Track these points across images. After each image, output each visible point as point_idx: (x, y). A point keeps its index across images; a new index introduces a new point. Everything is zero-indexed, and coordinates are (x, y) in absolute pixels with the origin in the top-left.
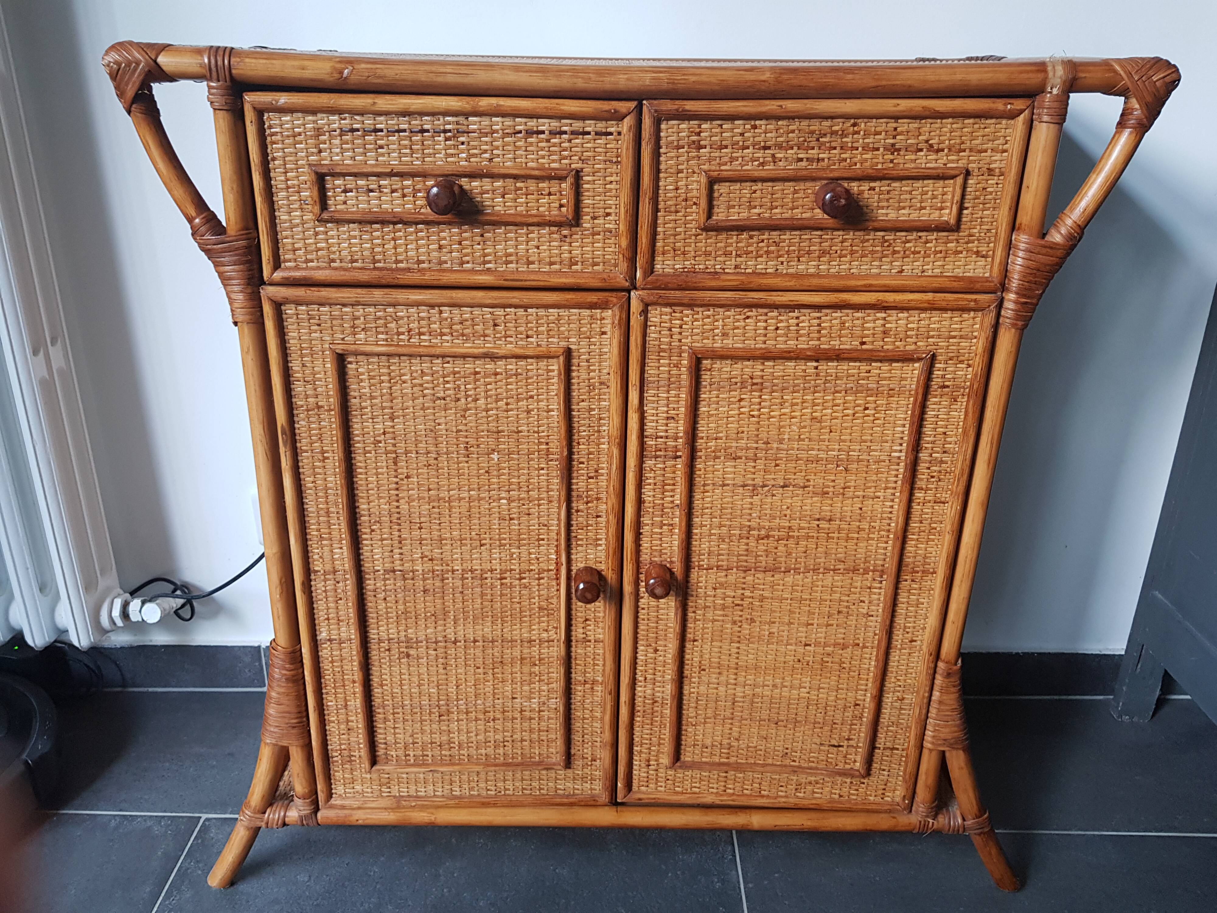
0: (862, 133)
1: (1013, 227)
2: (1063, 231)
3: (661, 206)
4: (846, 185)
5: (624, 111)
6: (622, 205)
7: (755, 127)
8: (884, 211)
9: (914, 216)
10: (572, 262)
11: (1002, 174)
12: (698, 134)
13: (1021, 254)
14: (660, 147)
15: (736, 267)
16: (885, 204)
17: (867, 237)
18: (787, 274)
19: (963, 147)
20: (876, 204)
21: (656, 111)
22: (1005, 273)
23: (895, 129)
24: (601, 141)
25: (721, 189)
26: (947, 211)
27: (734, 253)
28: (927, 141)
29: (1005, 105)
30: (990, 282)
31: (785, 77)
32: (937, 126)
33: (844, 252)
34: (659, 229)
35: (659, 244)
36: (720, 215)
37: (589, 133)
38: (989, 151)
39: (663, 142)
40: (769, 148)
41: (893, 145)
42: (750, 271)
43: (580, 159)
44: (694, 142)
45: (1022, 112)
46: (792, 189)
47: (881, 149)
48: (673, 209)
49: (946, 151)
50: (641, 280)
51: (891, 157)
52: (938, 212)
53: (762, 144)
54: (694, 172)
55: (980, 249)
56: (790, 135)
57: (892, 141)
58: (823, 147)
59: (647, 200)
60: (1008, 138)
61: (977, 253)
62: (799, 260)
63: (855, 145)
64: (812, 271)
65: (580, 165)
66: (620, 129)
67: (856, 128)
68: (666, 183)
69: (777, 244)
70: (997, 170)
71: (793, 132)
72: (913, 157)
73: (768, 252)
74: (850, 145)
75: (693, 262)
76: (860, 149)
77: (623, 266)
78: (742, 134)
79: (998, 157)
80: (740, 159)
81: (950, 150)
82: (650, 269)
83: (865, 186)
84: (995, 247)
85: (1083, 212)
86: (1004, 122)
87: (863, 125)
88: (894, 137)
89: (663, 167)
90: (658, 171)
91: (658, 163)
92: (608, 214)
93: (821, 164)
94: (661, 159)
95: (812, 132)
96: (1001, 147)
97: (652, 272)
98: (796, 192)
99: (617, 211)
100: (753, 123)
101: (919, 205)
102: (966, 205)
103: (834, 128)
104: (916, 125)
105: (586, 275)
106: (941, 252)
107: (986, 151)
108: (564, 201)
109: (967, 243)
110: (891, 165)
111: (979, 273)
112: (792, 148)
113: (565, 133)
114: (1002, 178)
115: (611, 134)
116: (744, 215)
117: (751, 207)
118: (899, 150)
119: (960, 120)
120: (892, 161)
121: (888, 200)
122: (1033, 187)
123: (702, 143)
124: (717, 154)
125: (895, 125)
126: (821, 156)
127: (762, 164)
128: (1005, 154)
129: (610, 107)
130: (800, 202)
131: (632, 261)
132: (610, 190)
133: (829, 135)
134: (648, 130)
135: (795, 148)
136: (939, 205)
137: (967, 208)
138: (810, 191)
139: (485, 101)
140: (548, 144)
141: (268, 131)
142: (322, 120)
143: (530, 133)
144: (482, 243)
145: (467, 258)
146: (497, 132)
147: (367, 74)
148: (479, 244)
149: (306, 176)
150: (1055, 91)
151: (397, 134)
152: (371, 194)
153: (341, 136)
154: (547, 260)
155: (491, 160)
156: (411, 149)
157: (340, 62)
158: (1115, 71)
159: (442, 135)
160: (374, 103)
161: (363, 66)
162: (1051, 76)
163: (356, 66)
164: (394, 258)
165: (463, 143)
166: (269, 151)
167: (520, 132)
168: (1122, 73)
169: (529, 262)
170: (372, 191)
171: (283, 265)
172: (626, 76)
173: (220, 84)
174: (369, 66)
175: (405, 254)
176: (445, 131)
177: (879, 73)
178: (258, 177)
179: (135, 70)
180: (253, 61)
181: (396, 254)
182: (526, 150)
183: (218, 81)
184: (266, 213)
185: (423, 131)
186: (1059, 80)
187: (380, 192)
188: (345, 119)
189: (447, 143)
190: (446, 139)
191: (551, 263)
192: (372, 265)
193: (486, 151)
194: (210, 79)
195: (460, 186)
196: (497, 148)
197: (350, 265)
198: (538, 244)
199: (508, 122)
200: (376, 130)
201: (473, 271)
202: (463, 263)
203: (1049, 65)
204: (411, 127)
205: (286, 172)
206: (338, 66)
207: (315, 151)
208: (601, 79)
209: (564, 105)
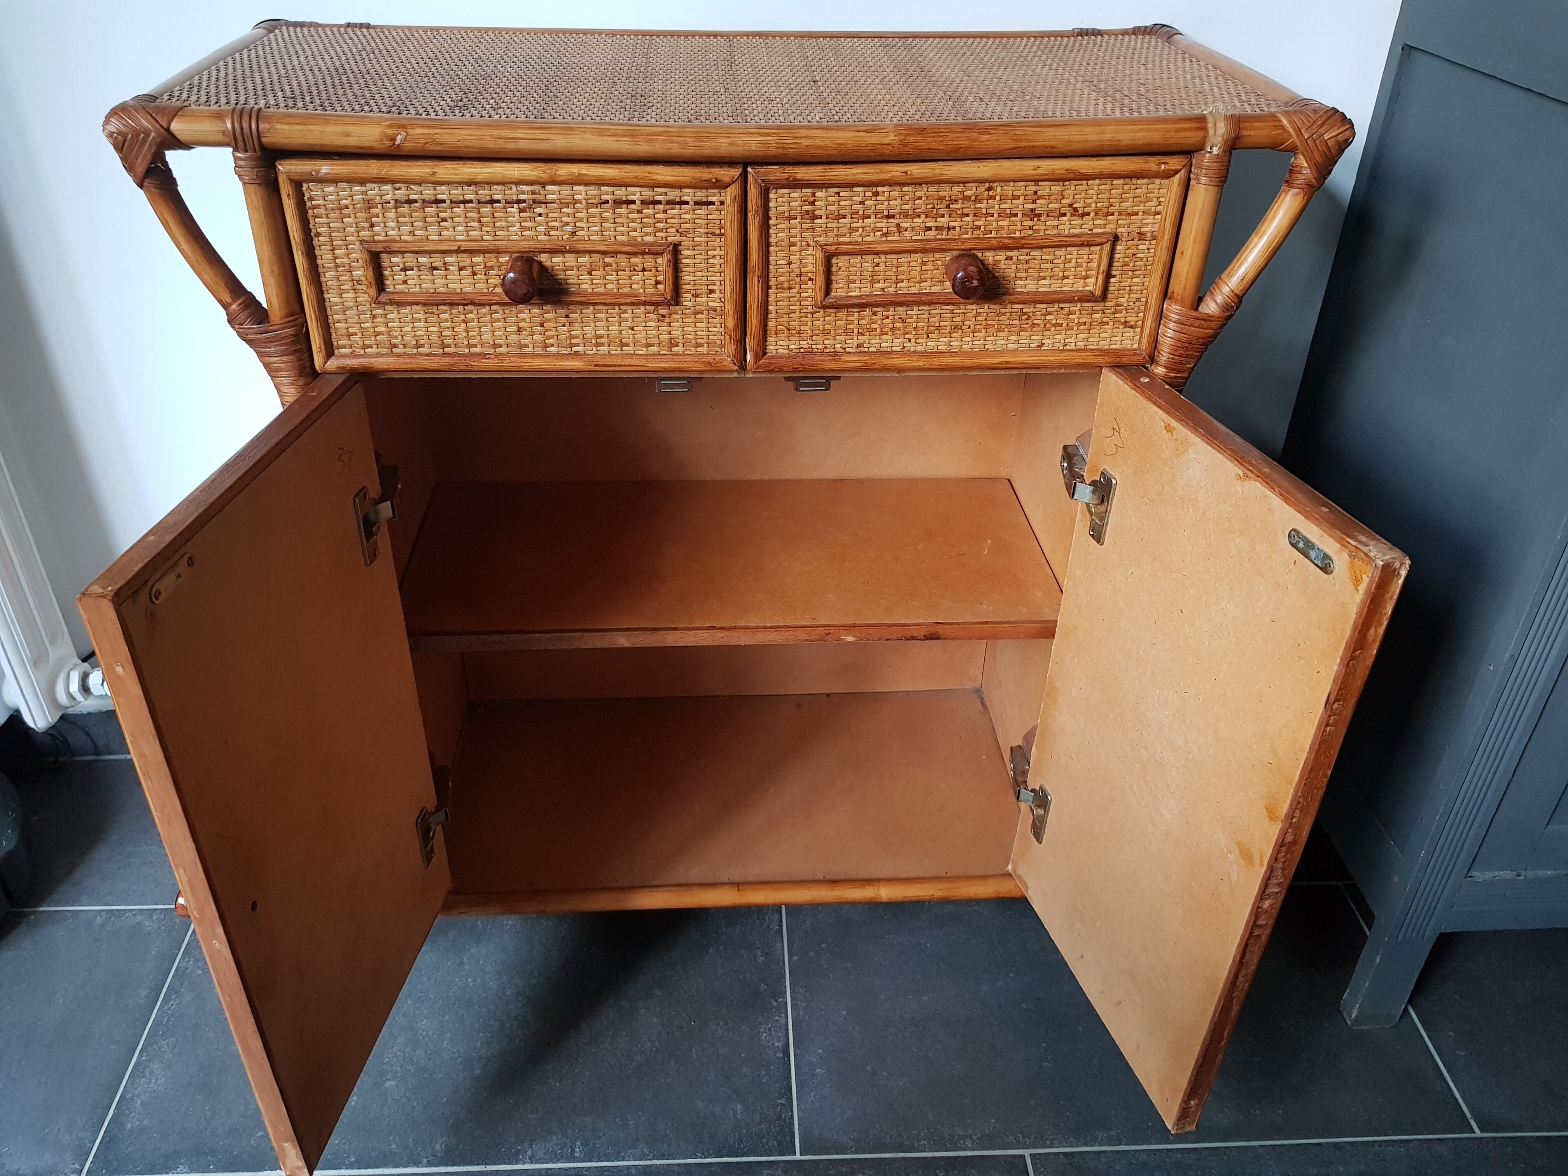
0: (998, 198)
1: (1165, 294)
2: (1219, 299)
3: (772, 282)
4: (980, 255)
5: (727, 179)
6: (728, 282)
7: (876, 194)
8: (1022, 282)
9: (1056, 287)
10: (672, 344)
11: (1154, 238)
12: (813, 203)
13: (1172, 325)
14: (769, 218)
15: (858, 346)
16: (1024, 274)
17: (1003, 310)
18: (915, 352)
19: (1111, 209)
20: (1013, 275)
21: (763, 181)
22: (1155, 343)
23: (1036, 193)
24: (702, 211)
25: (840, 263)
26: (1092, 280)
27: (856, 331)
28: (1071, 205)
29: (1159, 164)
30: (1138, 355)
31: (912, 139)
32: (1082, 188)
33: (978, 327)
34: (770, 308)
35: (771, 324)
36: (839, 291)
37: (687, 203)
38: (1140, 213)
39: (772, 213)
40: (893, 217)
41: (1032, 210)
42: (874, 349)
43: (677, 231)
44: (807, 212)
45: (1177, 172)
46: (920, 261)
47: (1020, 215)
48: (786, 285)
49: (1092, 215)
50: (752, 363)
51: (1031, 223)
52: (1082, 281)
53: (886, 213)
54: (808, 245)
55: (1128, 319)
56: (917, 202)
57: (1032, 206)
58: (954, 215)
59: (756, 278)
60: (1162, 199)
61: (1125, 324)
62: (928, 337)
63: (990, 211)
64: (942, 348)
65: (677, 239)
66: (722, 198)
67: (991, 193)
68: (777, 257)
69: (903, 321)
70: (1149, 235)
71: (920, 198)
72: (1055, 223)
73: (893, 329)
74: (984, 211)
75: (810, 342)
76: (996, 215)
77: (731, 348)
78: (862, 203)
79: (1150, 220)
80: (861, 230)
81: (1096, 214)
82: (762, 351)
83: (1001, 256)
84: (1144, 317)
85: (1242, 280)
86: (1158, 181)
87: (999, 189)
88: (1034, 202)
89: (773, 240)
90: (768, 245)
91: (768, 236)
92: (712, 292)
93: (952, 232)
94: (771, 231)
95: (942, 198)
96: (1153, 209)
97: (765, 354)
98: (924, 263)
99: (722, 287)
100: (874, 190)
101: (1061, 274)
102: (1114, 273)
103: (966, 193)
104: (1058, 188)
105: (689, 358)
106: (1085, 324)
107: (1137, 214)
108: (661, 278)
109: (1114, 313)
110: (1031, 232)
111: (1127, 344)
112: (919, 216)
113: (659, 202)
114: (1154, 242)
115: (713, 203)
116: (867, 291)
117: (873, 281)
118: (1039, 215)
119: (1108, 181)
120: (1031, 228)
121: (1026, 271)
122: (1188, 254)
123: (817, 213)
124: (834, 225)
125: (1034, 188)
126: (952, 224)
127: (886, 234)
128: (1158, 217)
129: (711, 176)
130: (929, 275)
131: (741, 343)
132: (713, 265)
133: (960, 201)
134: (754, 201)
135: (923, 216)
136: (1084, 273)
137: (1114, 276)
138: (939, 263)
139: (565, 170)
140: (640, 215)
141: (308, 204)
142: (373, 190)
143: (618, 203)
144: (567, 324)
145: (551, 341)
146: (580, 202)
147: (424, 141)
148: (564, 325)
149: (358, 254)
150: (1215, 151)
151: (462, 206)
152: (435, 272)
153: (396, 208)
154: (644, 341)
155: (574, 233)
156: (480, 222)
157: (390, 126)
158: (1283, 128)
159: (516, 206)
160: (434, 173)
161: (419, 131)
162: (1211, 132)
163: (410, 131)
164: (466, 342)
165: (540, 215)
166: (311, 226)
167: (607, 202)
168: (1291, 130)
169: (623, 345)
170: (436, 269)
171: (336, 352)
172: (728, 140)
173: (248, 154)
174: (426, 131)
175: (478, 337)
176: (519, 202)
177: (1018, 133)
178: (301, 256)
179: (144, 141)
180: (286, 127)
181: (468, 338)
182: (615, 223)
183: (246, 151)
184: (313, 297)
185: (492, 202)
186: (1220, 139)
187: (446, 269)
188: (399, 189)
189: (522, 214)
190: (521, 211)
191: (648, 345)
192: (441, 351)
193: (567, 224)
194: (236, 149)
195: (540, 263)
196: (581, 220)
197: (415, 351)
198: (633, 324)
199: (593, 191)
200: (438, 202)
201: (558, 355)
202: (546, 346)
203: (1210, 120)
204: (478, 197)
205: (333, 250)
206: (389, 131)
207: (367, 225)
208: (699, 144)
209: (657, 174)
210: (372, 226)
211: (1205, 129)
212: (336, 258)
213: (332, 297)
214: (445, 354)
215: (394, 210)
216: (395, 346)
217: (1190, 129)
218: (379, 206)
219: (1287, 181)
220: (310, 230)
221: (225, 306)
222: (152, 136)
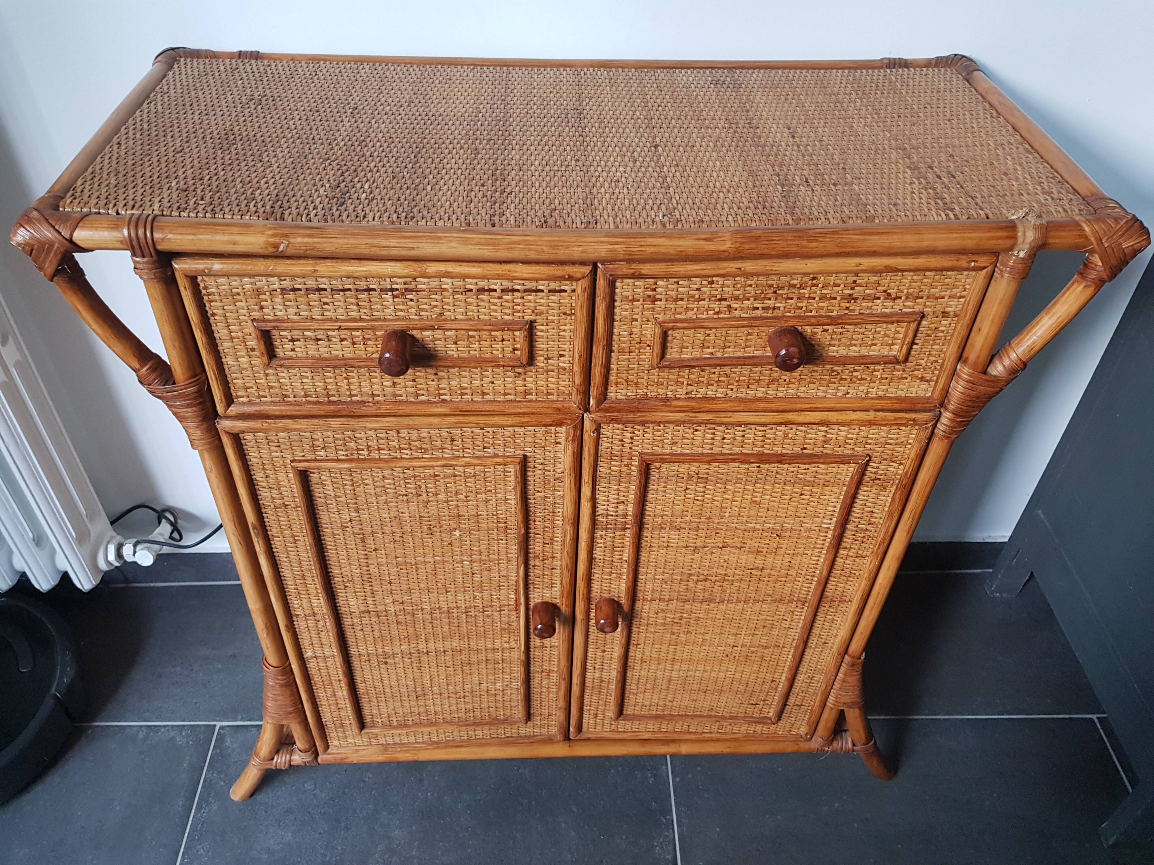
0: (820, 286)
1: (960, 357)
2: (1007, 362)
3: (615, 347)
4: (800, 328)
5: (578, 275)
6: (576, 350)
7: (712, 282)
8: (835, 348)
9: (865, 352)
10: (526, 393)
11: (956, 316)
12: (654, 290)
13: (962, 382)
14: (615, 301)
15: (687, 394)
16: (837, 343)
17: (816, 368)
18: (736, 398)
19: (921, 294)
20: (828, 343)
21: (611, 275)
22: (946, 393)
23: (855, 282)
24: (555, 298)
25: (675, 335)
26: (897, 347)
27: (685, 383)
28: (885, 291)
29: (970, 262)
30: (931, 403)
31: (747, 246)
32: (897, 278)
33: (793, 380)
34: (612, 366)
35: (612, 378)
36: (673, 354)
37: (542, 291)
38: (947, 297)
39: (617, 298)
40: (725, 300)
41: (850, 295)
42: (701, 396)
43: (533, 312)
44: (649, 296)
45: (985, 268)
46: (746, 332)
47: (839, 299)
48: (627, 350)
49: (903, 298)
50: (594, 407)
51: (848, 305)
52: (888, 348)
53: (719, 297)
54: (648, 321)
55: (925, 375)
56: (747, 289)
57: (850, 292)
58: (779, 298)
59: (601, 347)
60: (967, 287)
61: (922, 379)
62: (748, 387)
63: (812, 295)
64: (760, 395)
65: (533, 317)
66: (574, 287)
67: (814, 282)
68: (620, 330)
69: (727, 376)
70: (952, 313)
71: (751, 286)
72: (870, 305)
73: (719, 381)
74: (807, 296)
75: (645, 391)
76: (817, 299)
77: (577, 398)
78: (698, 290)
79: (954, 302)
80: (695, 309)
81: (907, 298)
82: (603, 396)
83: (819, 330)
84: (939, 375)
85: (1030, 351)
86: (965, 273)
87: (822, 279)
88: (853, 289)
89: (617, 317)
90: (613, 320)
91: (613, 314)
92: (562, 356)
93: (776, 311)
94: (616, 310)
95: (771, 286)
96: (958, 294)
97: (605, 399)
98: (749, 334)
99: (571, 353)
100: (710, 279)
101: (870, 343)
102: (916, 341)
103: (792, 282)
104: (876, 278)
105: (540, 405)
106: (887, 378)
107: (943, 298)
108: (518, 346)
109: (912, 371)
110: (847, 312)
111: (922, 394)
112: (748, 299)
113: (518, 291)
114: (956, 319)
115: (565, 291)
116: (697, 355)
117: (703, 347)
118: (857, 299)
119: (922, 273)
120: (847, 308)
121: (840, 340)
122: (985, 331)
123: (657, 297)
124: (672, 306)
125: (854, 278)
126: (777, 305)
127: (718, 313)
128: (963, 300)
129: (564, 273)
130: (753, 343)
131: (586, 394)
132: (564, 337)
133: (786, 288)
134: (602, 290)
135: (752, 299)
136: (890, 342)
137: (917, 344)
138: (763, 334)
139: (433, 268)
140: (501, 300)
141: (204, 292)
142: (262, 282)
143: (481, 291)
144: (436, 380)
145: (422, 392)
146: (447, 290)
147: (304, 248)
148: (433, 380)
149: (249, 328)
150: (1022, 254)
151: (342, 293)
152: (319, 343)
153: (282, 294)
154: (502, 392)
155: (441, 314)
156: (358, 305)
157: (274, 235)
158: (1086, 238)
159: (390, 293)
160: (315, 271)
161: (299, 240)
162: (1020, 240)
163: (292, 241)
164: (348, 393)
165: (411, 300)
166: (207, 309)
167: (471, 290)
168: (1093, 239)
169: (483, 394)
170: (320, 340)
171: (235, 400)
172: (581, 249)
173: (145, 260)
174: (306, 240)
175: (359, 390)
176: (392, 290)
177: (844, 240)
178: (199, 334)
179: (49, 251)
180: (179, 237)
181: (350, 389)
182: (478, 306)
183: (143, 256)
184: (213, 363)
185: (369, 290)
186: (1028, 246)
187: (329, 340)
188: (285, 280)
189: (395, 300)
190: (394, 297)
191: (506, 394)
192: (326, 399)
193: (436, 307)
194: (134, 254)
195: (412, 336)
196: (448, 304)
197: (304, 399)
198: (493, 380)
199: (458, 282)
200: (319, 290)
201: (428, 402)
202: (417, 395)
203: (1020, 229)
204: (356, 287)
205: (228, 326)
206: (272, 240)
207: (257, 308)
208: (554, 251)
209: (515, 272)
210: (262, 308)
211: (1015, 238)
212: (231, 332)
213: (228, 361)
214: (330, 402)
215: (280, 297)
216: (287, 396)
217: (1001, 238)
218: (267, 293)
219: (1082, 274)
220: (207, 312)
221: (135, 371)
222: (56, 247)
